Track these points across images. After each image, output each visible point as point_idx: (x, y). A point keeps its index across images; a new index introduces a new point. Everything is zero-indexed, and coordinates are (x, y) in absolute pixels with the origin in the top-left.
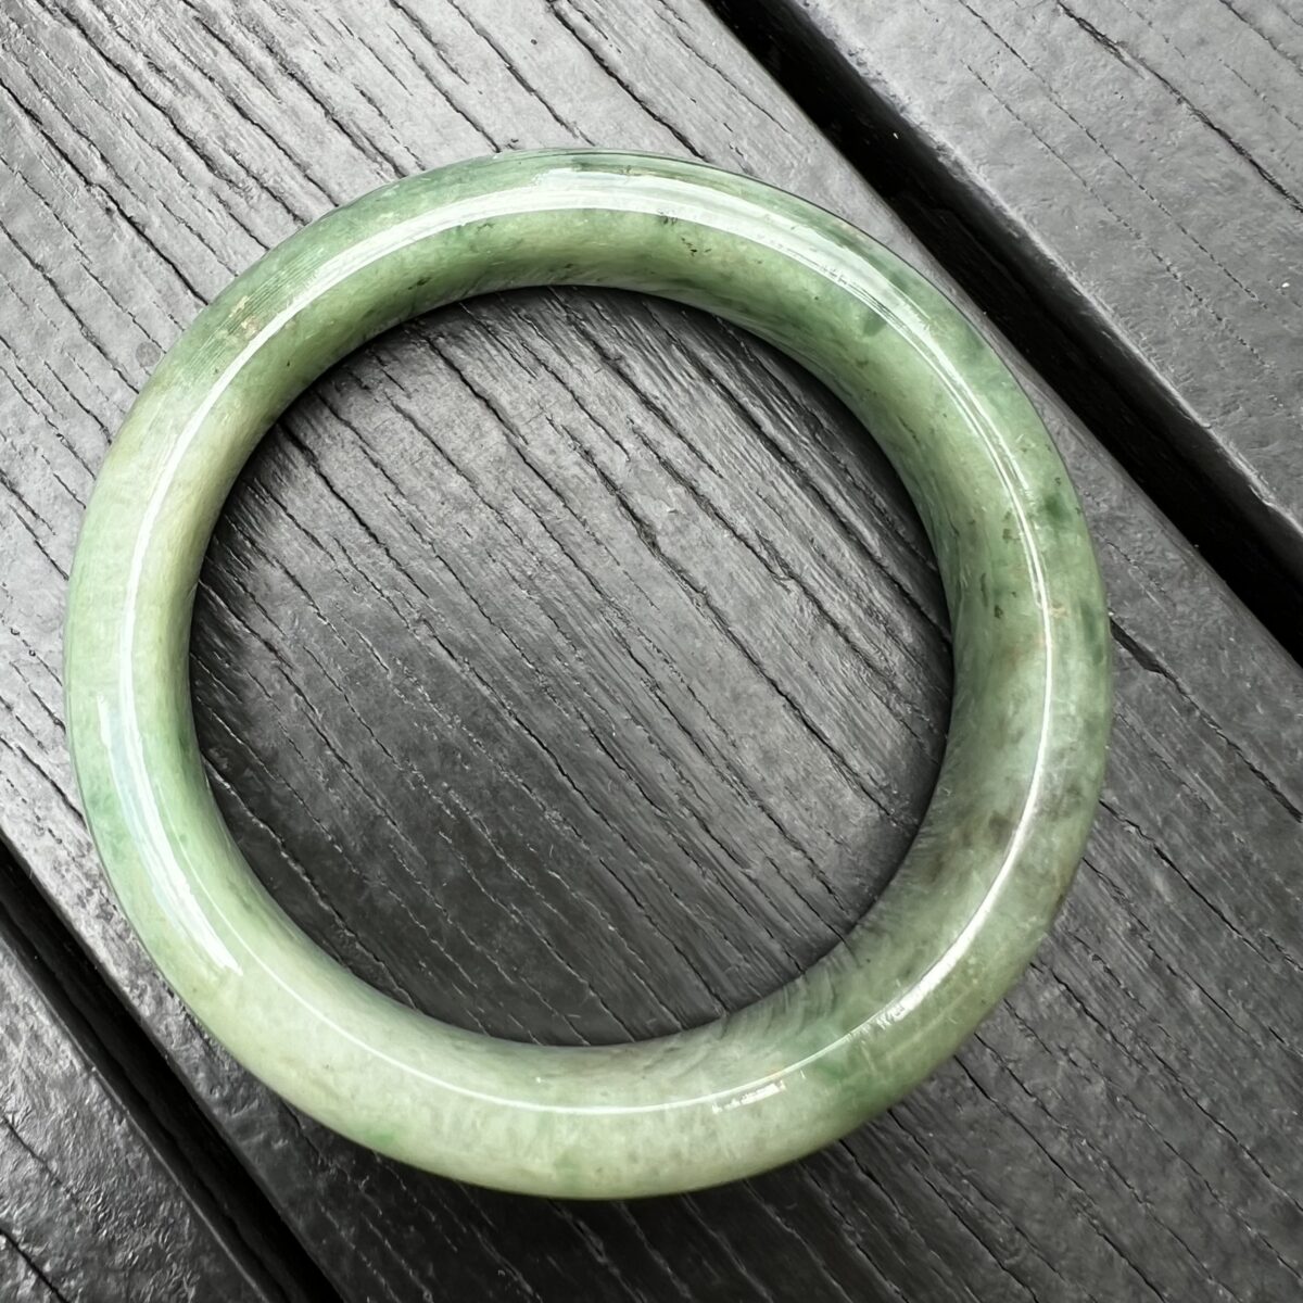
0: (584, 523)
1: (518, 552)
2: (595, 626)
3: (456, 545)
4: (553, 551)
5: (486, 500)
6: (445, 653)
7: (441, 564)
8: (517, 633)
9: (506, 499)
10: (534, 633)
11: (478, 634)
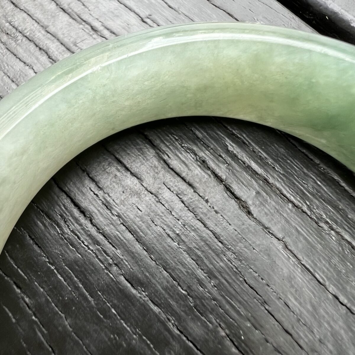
0: (207, 201)
1: (169, 219)
2: (221, 264)
3: (132, 217)
4: (190, 218)
5: (149, 189)
6: (129, 285)
7: (124, 228)
8: (173, 270)
9: (160, 188)
10: (183, 270)
11: (149, 272)
